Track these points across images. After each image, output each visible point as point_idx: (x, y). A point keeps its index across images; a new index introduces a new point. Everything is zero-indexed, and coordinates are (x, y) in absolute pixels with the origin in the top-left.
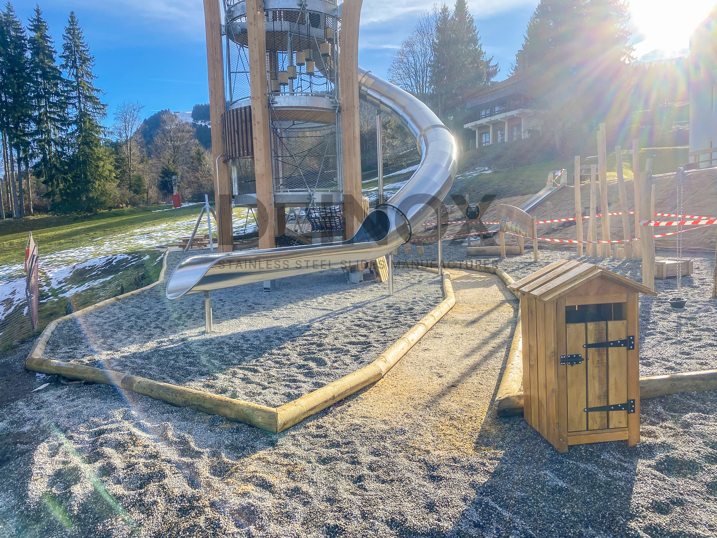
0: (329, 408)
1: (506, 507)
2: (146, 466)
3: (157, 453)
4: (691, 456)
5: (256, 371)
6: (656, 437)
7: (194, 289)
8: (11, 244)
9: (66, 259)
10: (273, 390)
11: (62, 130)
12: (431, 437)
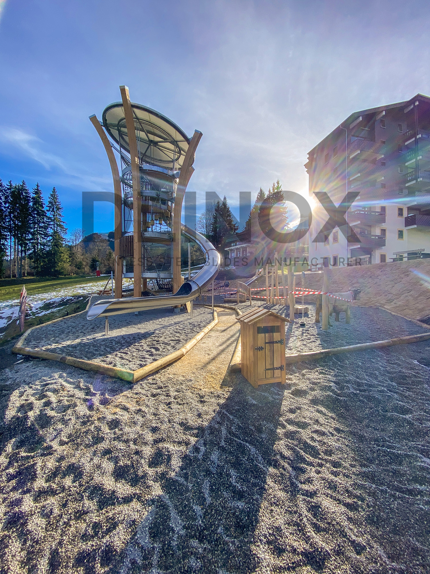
0: (159, 370)
1: (231, 414)
2: (68, 401)
3: (74, 394)
4: (305, 388)
5: (127, 354)
6: (292, 380)
7: (101, 315)
8: (14, 290)
9: (41, 298)
10: (134, 363)
11: (44, 238)
12: (203, 383)
